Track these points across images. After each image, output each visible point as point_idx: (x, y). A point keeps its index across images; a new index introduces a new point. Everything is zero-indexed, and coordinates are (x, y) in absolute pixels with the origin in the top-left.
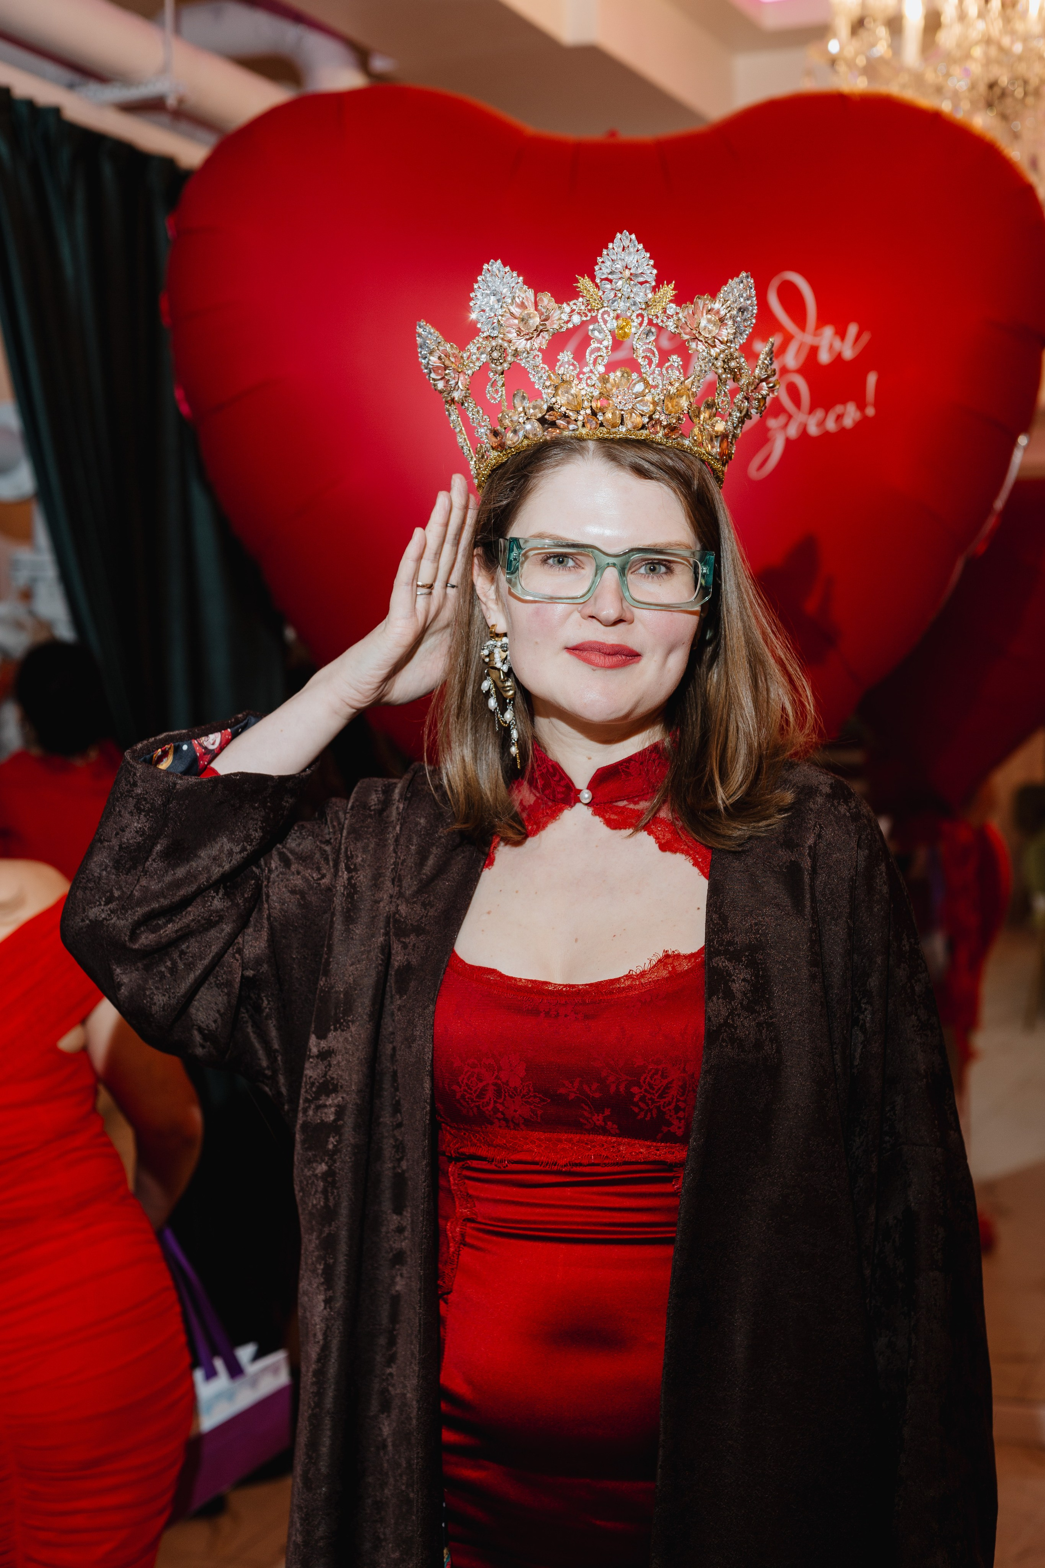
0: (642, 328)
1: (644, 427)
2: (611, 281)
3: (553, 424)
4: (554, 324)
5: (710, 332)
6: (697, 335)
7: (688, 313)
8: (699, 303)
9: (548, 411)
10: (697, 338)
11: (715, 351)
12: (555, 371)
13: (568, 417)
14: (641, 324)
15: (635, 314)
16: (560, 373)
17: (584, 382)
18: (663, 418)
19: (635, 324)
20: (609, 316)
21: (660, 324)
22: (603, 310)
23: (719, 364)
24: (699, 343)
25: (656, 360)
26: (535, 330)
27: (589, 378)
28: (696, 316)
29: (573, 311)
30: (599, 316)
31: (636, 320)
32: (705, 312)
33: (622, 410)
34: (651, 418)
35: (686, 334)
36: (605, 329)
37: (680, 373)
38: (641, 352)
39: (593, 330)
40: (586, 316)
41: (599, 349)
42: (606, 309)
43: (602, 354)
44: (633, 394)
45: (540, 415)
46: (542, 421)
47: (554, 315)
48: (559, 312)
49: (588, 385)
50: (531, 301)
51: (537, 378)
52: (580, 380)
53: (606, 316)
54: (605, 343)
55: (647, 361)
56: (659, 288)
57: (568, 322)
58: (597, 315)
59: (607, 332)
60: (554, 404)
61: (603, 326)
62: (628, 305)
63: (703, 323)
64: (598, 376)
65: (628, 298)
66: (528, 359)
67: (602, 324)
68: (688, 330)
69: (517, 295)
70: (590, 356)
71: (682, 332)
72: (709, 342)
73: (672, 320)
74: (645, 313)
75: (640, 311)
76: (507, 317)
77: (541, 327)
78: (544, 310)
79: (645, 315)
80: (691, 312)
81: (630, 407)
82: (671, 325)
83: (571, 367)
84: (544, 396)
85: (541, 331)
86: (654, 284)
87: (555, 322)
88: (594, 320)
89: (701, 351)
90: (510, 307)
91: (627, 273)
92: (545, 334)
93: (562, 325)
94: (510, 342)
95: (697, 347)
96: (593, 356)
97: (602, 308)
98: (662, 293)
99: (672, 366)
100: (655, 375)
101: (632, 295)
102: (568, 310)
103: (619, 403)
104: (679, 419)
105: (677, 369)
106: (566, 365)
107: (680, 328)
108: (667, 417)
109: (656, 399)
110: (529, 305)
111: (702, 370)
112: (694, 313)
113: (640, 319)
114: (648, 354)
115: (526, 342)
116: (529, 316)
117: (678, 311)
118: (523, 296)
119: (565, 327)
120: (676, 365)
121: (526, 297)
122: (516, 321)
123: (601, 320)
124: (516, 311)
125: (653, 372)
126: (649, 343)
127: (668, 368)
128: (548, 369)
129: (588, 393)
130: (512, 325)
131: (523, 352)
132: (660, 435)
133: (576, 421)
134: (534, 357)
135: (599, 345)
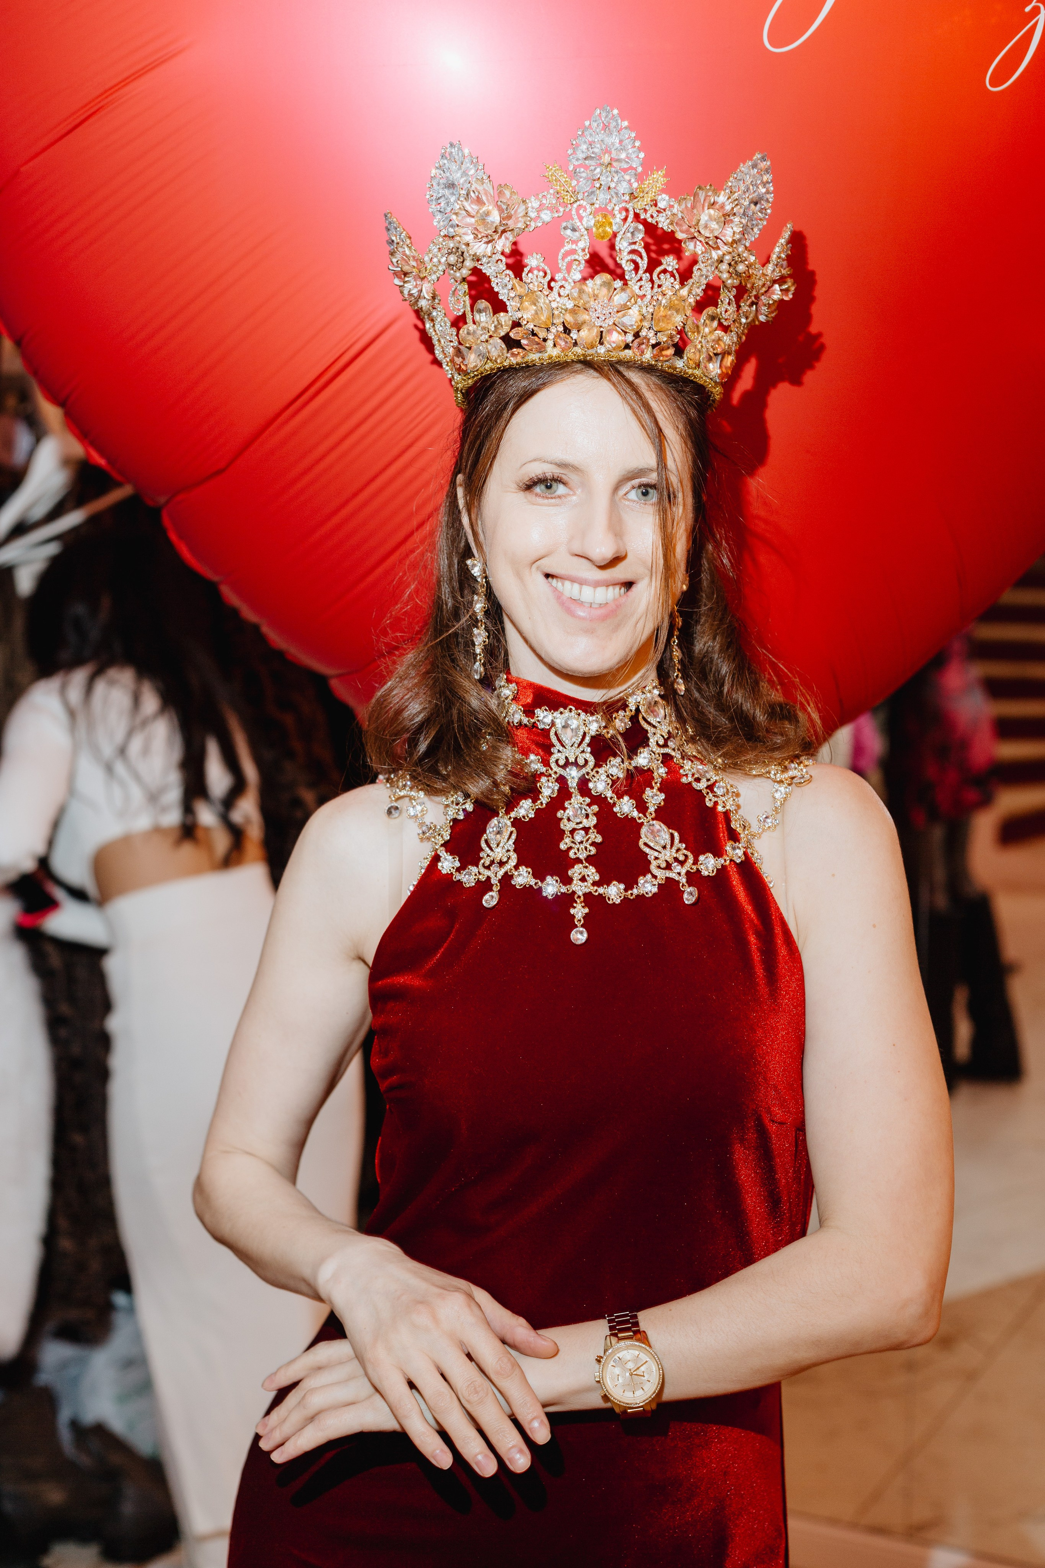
0: (627, 224)
1: (628, 347)
2: (587, 167)
3: (517, 344)
4: (518, 222)
5: (712, 231)
6: (696, 234)
7: (686, 207)
8: (700, 195)
9: (512, 328)
10: (695, 237)
11: (716, 253)
12: (521, 280)
13: (536, 335)
14: (625, 220)
15: (617, 208)
16: (527, 281)
17: (555, 292)
18: (651, 334)
19: (618, 220)
20: (585, 210)
21: (650, 220)
22: (578, 203)
23: (724, 267)
24: (698, 243)
25: (643, 264)
26: (494, 232)
27: (562, 287)
28: (695, 211)
29: (541, 205)
30: (574, 212)
31: (618, 216)
32: (706, 205)
33: (601, 327)
34: (637, 335)
35: (682, 232)
36: (581, 227)
37: (675, 279)
38: (625, 254)
39: (565, 228)
40: (558, 211)
41: (573, 252)
42: (582, 202)
43: (577, 257)
44: (616, 306)
45: (502, 334)
46: (506, 339)
47: (519, 211)
48: (524, 207)
49: (560, 295)
50: (490, 194)
51: (500, 287)
52: (551, 288)
53: (581, 212)
54: (581, 244)
55: (632, 266)
56: (647, 176)
57: (535, 220)
58: (571, 210)
59: (583, 230)
60: (520, 319)
61: (579, 224)
62: (609, 197)
63: (704, 218)
64: (573, 284)
65: (609, 188)
66: (489, 265)
67: (577, 221)
69: (473, 188)
70: (563, 259)
71: (678, 229)
72: (710, 242)
73: (664, 215)
74: (630, 206)
75: (624, 205)
76: (462, 216)
77: (502, 228)
78: (504, 207)
79: (631, 209)
80: (689, 205)
81: (611, 323)
82: (663, 220)
83: (541, 274)
84: (509, 309)
85: (504, 232)
86: (640, 169)
87: (520, 219)
88: (567, 216)
89: (700, 252)
90: (466, 204)
91: (606, 159)
92: (508, 234)
93: (528, 223)
94: (468, 244)
95: (695, 247)
96: (566, 260)
97: (576, 201)
98: (651, 182)
99: (665, 271)
100: (642, 283)
101: (613, 185)
102: (536, 204)
103: (598, 318)
104: (671, 337)
105: (673, 275)
106: (535, 272)
107: (675, 225)
108: (656, 334)
109: (644, 311)
110: (488, 200)
111: (702, 275)
112: (693, 207)
113: (624, 214)
114: (634, 257)
115: (486, 245)
116: (488, 214)
117: (672, 203)
118: (480, 188)
119: (533, 224)
120: (670, 269)
121: (484, 189)
122: (473, 220)
123: (575, 217)
124: (471, 208)
125: (641, 279)
126: (635, 243)
127: (660, 273)
128: (513, 276)
129: (560, 306)
130: (468, 225)
131: (484, 256)
132: (648, 355)
133: (545, 340)
134: (498, 261)
135: (574, 247)
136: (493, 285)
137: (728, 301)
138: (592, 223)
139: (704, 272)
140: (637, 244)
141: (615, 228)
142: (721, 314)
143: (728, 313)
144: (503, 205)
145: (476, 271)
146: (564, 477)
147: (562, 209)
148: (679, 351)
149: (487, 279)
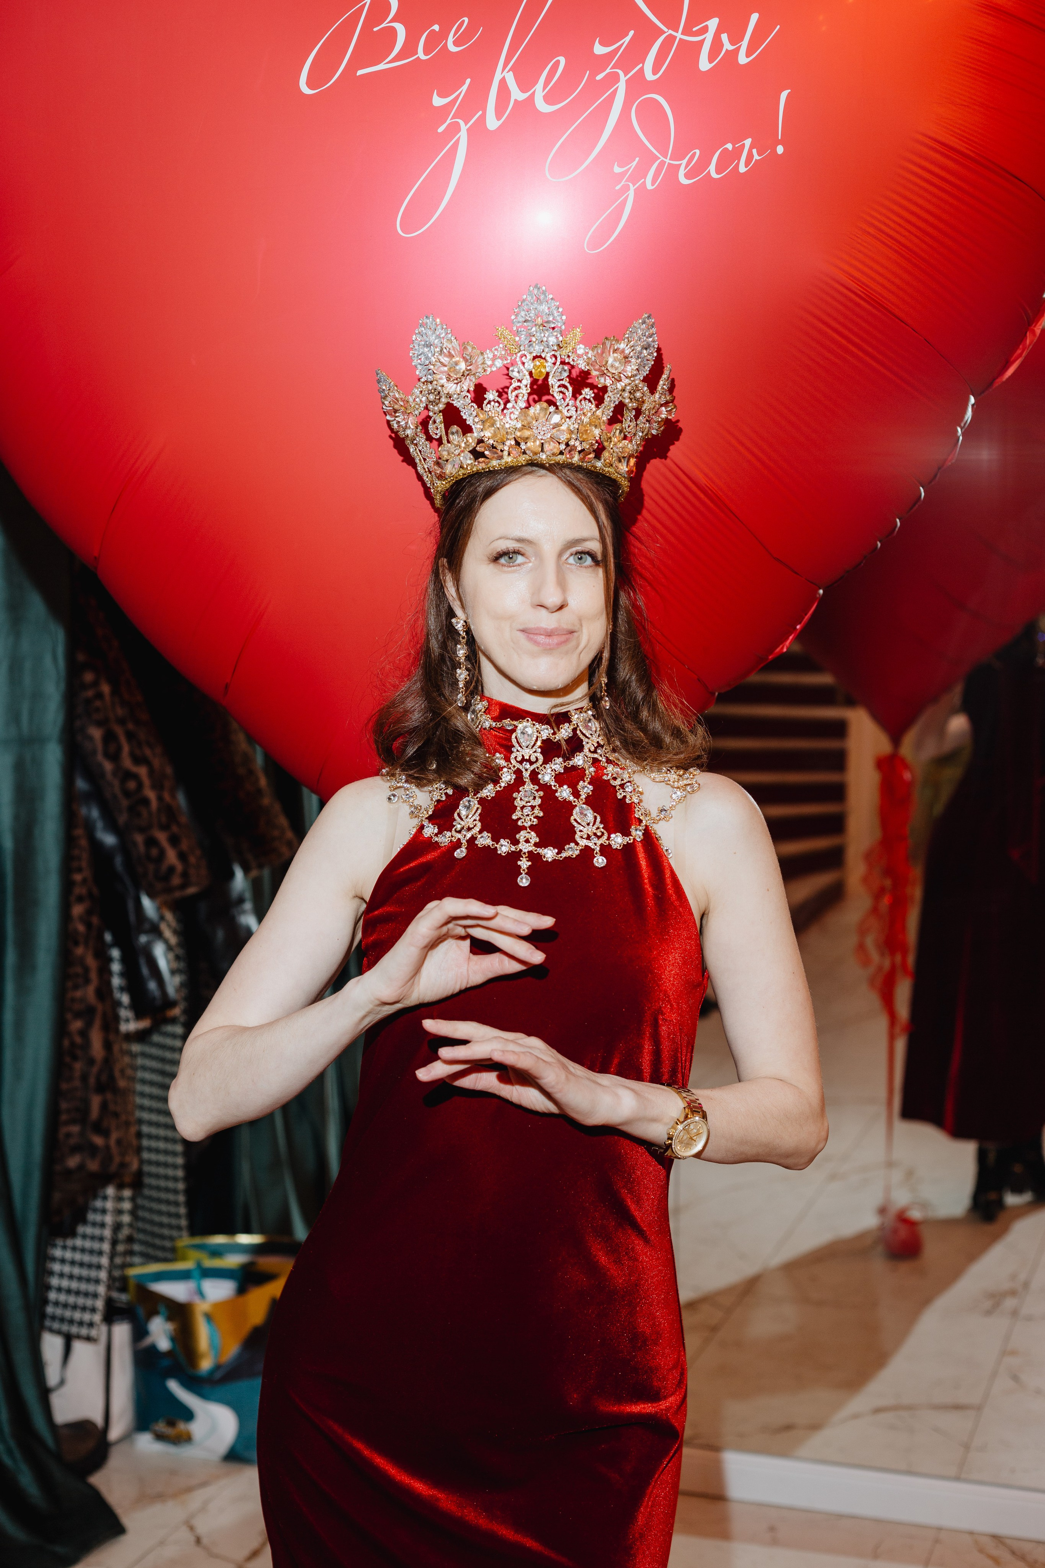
0: (556, 366)
1: (561, 453)
2: (526, 328)
3: (482, 455)
4: (478, 368)
5: (616, 369)
6: (605, 372)
7: (597, 352)
8: (607, 344)
9: (478, 444)
10: (605, 374)
11: (620, 384)
12: (482, 409)
13: (495, 448)
14: (554, 364)
15: (549, 355)
16: (486, 410)
17: (508, 417)
18: (577, 443)
19: (549, 364)
20: (526, 358)
21: (572, 363)
22: (521, 353)
23: (626, 395)
24: (607, 378)
25: (569, 394)
26: (462, 376)
27: (511, 413)
28: (604, 355)
29: (494, 356)
30: (518, 359)
31: (550, 360)
32: (612, 351)
33: (542, 439)
34: (567, 445)
35: (595, 370)
36: (524, 370)
37: (592, 404)
38: (556, 387)
39: (513, 371)
40: (506, 359)
41: (519, 388)
42: (523, 352)
43: (522, 391)
44: (552, 425)
45: (471, 448)
46: (473, 452)
47: (478, 360)
48: (482, 357)
49: (511, 419)
50: (457, 350)
51: (467, 416)
52: (504, 414)
53: (524, 359)
54: (524, 382)
55: (562, 396)
56: (569, 332)
57: (491, 366)
58: (516, 358)
59: (526, 372)
60: (482, 437)
61: (522, 367)
62: (542, 348)
63: (610, 360)
64: (520, 410)
65: (542, 341)
66: (459, 400)
67: (521, 365)
68: (597, 367)
69: (445, 346)
70: (512, 391)
71: (592, 368)
72: (616, 377)
73: (582, 359)
74: (557, 354)
75: (553, 353)
76: (438, 366)
77: (468, 373)
78: (468, 358)
79: (558, 356)
80: (599, 351)
81: (549, 437)
82: (581, 363)
83: (497, 404)
84: (474, 430)
85: (468, 375)
86: (563, 327)
87: (480, 366)
88: (514, 362)
89: (609, 385)
90: (440, 357)
91: (539, 321)
92: (472, 377)
93: (486, 369)
94: (443, 386)
95: (605, 381)
96: (515, 394)
97: (519, 352)
98: (572, 336)
99: (585, 399)
100: (569, 407)
101: (545, 339)
102: (491, 356)
103: (539, 433)
104: (592, 445)
105: (590, 401)
106: (492, 403)
107: (590, 365)
108: (581, 443)
109: (571, 428)
110: (455, 354)
111: (611, 400)
112: (603, 352)
113: (554, 359)
114: (563, 389)
115: (455, 385)
116: (457, 363)
117: (587, 351)
118: (450, 346)
119: (489, 370)
120: (588, 397)
121: (453, 347)
122: (446, 369)
123: (519, 363)
124: (445, 360)
125: (568, 405)
126: (562, 380)
127: (581, 400)
128: (476, 407)
129: (511, 426)
130: (442, 372)
131: (454, 394)
132: (576, 459)
133: (502, 451)
134: (464, 397)
135: (519, 384)
136: (462, 414)
137: (630, 419)
138: (532, 365)
139: (612, 398)
140: (564, 380)
141: (548, 369)
142: (625, 428)
143: (630, 428)
144: (467, 356)
145: (449, 405)
146: (520, 549)
147: (509, 358)
148: (598, 456)
149: (457, 411)
